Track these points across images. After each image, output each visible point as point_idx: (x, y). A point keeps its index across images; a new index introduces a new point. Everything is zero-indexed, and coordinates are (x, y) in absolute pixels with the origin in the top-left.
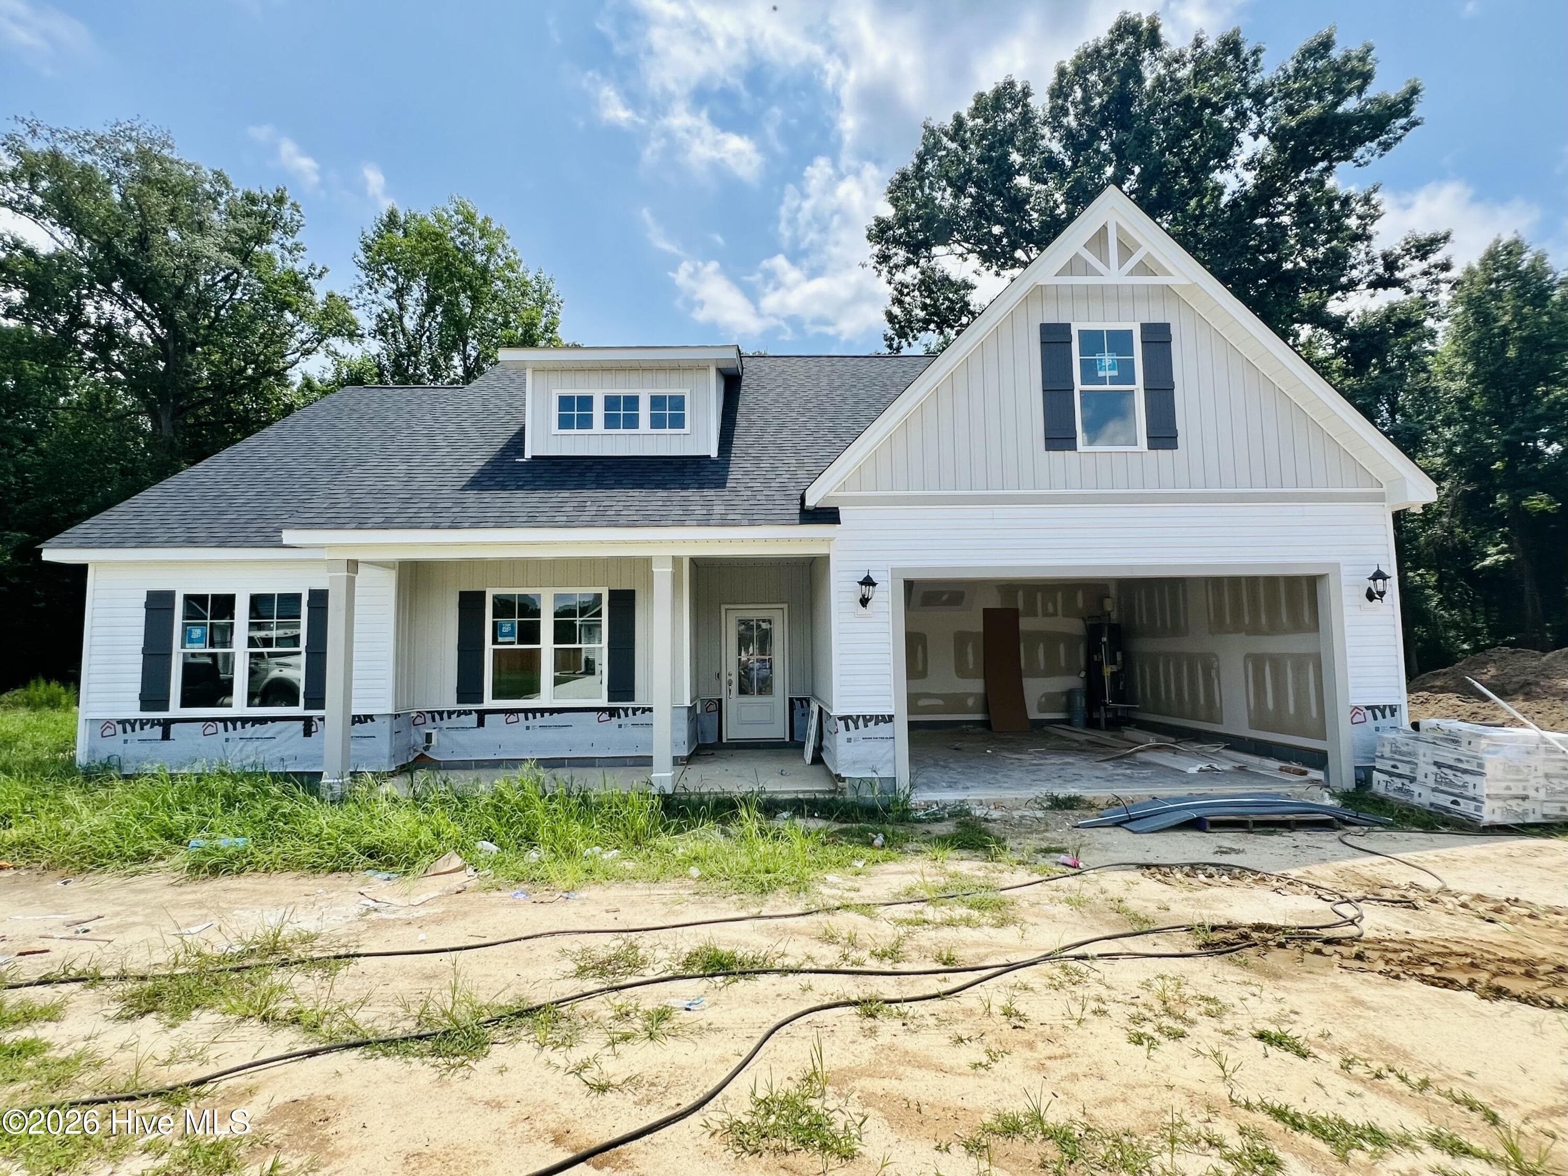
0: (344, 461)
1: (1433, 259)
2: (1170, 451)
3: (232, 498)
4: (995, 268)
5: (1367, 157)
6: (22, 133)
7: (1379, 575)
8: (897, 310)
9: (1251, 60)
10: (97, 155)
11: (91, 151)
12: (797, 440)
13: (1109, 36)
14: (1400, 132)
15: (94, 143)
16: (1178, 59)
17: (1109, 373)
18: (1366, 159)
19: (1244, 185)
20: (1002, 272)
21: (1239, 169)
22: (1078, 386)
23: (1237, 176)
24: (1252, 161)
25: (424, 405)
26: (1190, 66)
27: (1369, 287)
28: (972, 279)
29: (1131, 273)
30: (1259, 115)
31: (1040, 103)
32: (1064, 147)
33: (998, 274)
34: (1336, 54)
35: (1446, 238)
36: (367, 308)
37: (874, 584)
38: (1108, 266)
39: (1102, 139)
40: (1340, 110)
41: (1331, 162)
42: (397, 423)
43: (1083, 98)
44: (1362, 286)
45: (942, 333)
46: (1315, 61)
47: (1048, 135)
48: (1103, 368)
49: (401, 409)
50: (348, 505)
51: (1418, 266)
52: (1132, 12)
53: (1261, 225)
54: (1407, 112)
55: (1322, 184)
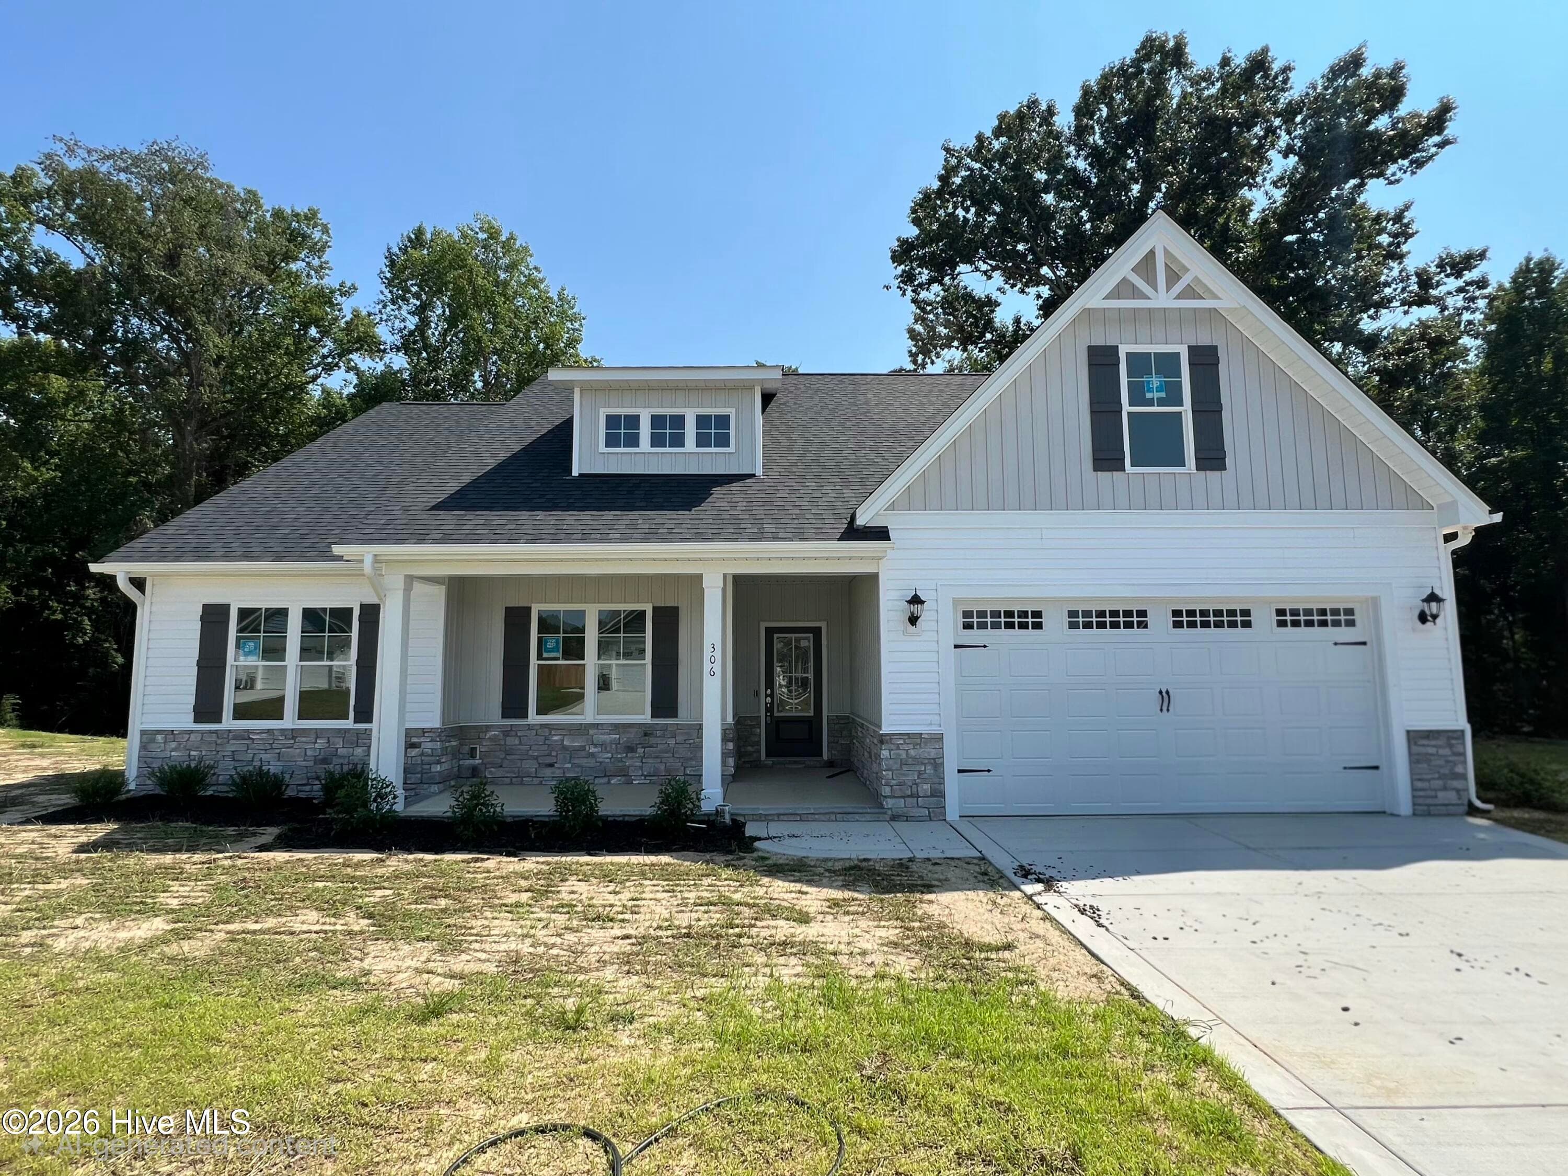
0: (388, 478)
1: (1468, 276)
2: (1217, 473)
3: (284, 513)
4: (1019, 286)
5: (1399, 174)
6: (61, 153)
7: (1433, 598)
8: (919, 328)
9: (1280, 78)
10: (132, 173)
11: (125, 170)
12: (839, 459)
13: (1134, 55)
14: (1433, 150)
15: (130, 161)
16: (1206, 77)
17: (1156, 395)
18: (1396, 177)
19: (1275, 202)
20: (1027, 290)
21: (1268, 186)
22: (1126, 408)
23: (1267, 194)
24: (1282, 178)
25: (462, 422)
26: (1218, 85)
27: (1402, 304)
28: (996, 295)
29: (1178, 297)
30: (1289, 133)
31: (1064, 121)
32: (1090, 165)
33: (1022, 291)
34: (1366, 72)
35: (1482, 255)
36: (390, 324)
37: (922, 602)
38: (1156, 289)
39: (1129, 157)
40: (1371, 128)
41: (1363, 179)
42: (437, 440)
43: (1108, 116)
44: (1396, 304)
45: (965, 350)
46: (1346, 79)
47: (1074, 153)
48: (1150, 390)
49: (439, 425)
50: (404, 522)
51: (1453, 283)
52: (1159, 31)
53: (1292, 243)
54: (1440, 129)
55: (1354, 201)
